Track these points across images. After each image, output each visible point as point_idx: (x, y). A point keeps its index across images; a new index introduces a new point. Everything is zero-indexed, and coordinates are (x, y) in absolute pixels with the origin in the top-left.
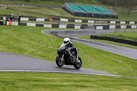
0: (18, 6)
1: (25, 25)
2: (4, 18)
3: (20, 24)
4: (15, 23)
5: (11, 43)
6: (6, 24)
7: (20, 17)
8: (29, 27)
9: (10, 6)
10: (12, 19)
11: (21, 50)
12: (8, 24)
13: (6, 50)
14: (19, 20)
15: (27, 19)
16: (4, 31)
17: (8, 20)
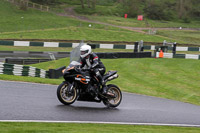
0: (172, 30)
1: (183, 56)
2: (153, 48)
3: (175, 56)
4: (169, 55)
6: (155, 57)
7: (175, 45)
8: (189, 60)
10: (164, 48)
12: (158, 56)
14: (174, 49)
15: (186, 49)
16: (152, 67)
17: (157, 50)
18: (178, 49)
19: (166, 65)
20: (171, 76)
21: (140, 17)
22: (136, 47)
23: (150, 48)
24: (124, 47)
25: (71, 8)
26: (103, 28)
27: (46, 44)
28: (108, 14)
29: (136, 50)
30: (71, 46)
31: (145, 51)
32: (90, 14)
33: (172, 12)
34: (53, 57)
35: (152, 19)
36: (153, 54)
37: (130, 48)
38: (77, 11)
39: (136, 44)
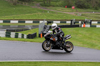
0: (89, 13)
1: (95, 26)
2: (80, 22)
3: (91, 26)
4: (88, 26)
5: (85, 40)
6: (81, 27)
7: (91, 21)
8: (98, 28)
9: (84, 13)
10: (85, 22)
11: (93, 46)
12: (82, 26)
13: (82, 45)
15: (96, 22)
16: (80, 32)
17: (82, 24)
18: (93, 22)
19: (87, 31)
20: (89, 36)
21: (73, 7)
22: (71, 22)
23: (78, 22)
24: (66, 22)
25: (38, 4)
26: (55, 13)
27: (27, 22)
28: (57, 6)
29: (71, 23)
30: (39, 22)
31: (76, 24)
32: (48, 6)
33: (89, 4)
34: (30, 28)
35: (79, 8)
36: (80, 26)
37: (69, 23)
38: (42, 5)
39: (72, 21)
